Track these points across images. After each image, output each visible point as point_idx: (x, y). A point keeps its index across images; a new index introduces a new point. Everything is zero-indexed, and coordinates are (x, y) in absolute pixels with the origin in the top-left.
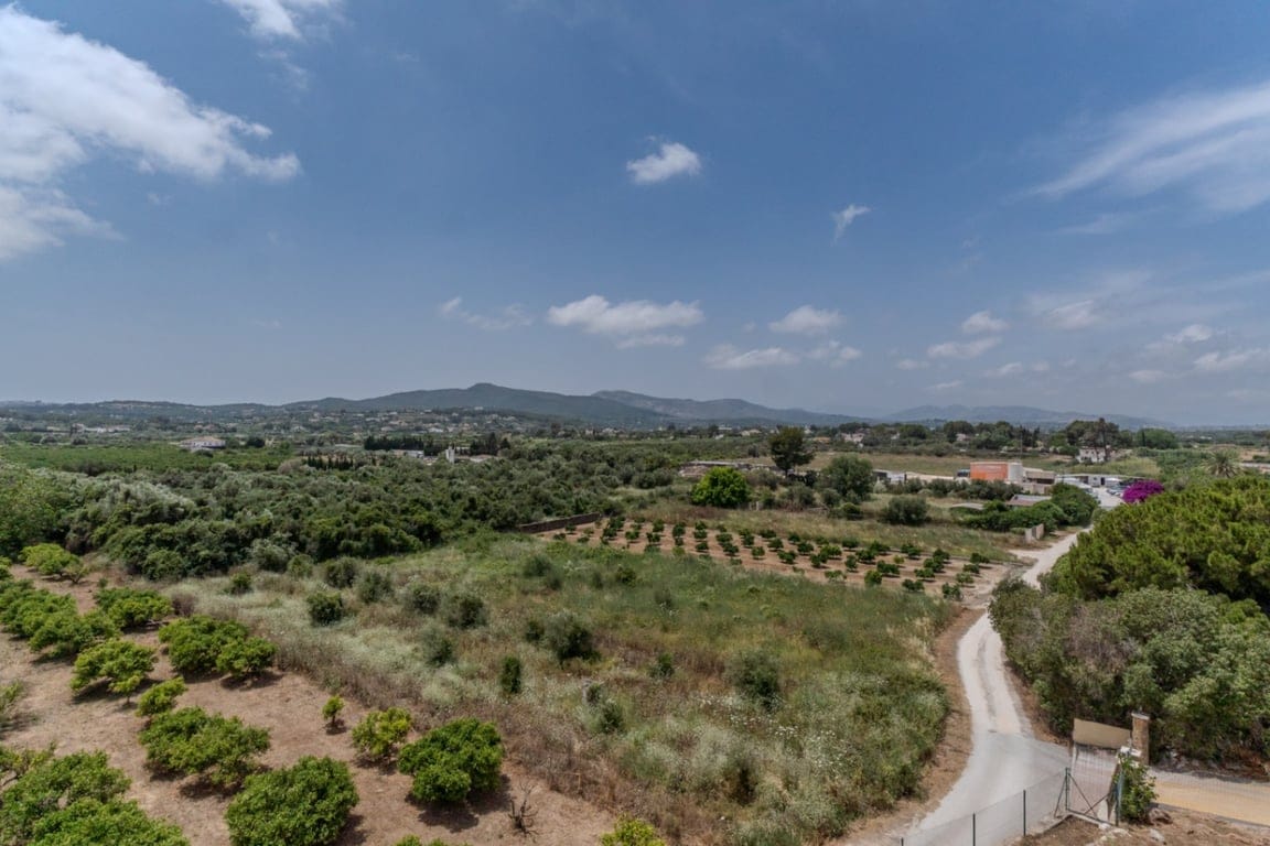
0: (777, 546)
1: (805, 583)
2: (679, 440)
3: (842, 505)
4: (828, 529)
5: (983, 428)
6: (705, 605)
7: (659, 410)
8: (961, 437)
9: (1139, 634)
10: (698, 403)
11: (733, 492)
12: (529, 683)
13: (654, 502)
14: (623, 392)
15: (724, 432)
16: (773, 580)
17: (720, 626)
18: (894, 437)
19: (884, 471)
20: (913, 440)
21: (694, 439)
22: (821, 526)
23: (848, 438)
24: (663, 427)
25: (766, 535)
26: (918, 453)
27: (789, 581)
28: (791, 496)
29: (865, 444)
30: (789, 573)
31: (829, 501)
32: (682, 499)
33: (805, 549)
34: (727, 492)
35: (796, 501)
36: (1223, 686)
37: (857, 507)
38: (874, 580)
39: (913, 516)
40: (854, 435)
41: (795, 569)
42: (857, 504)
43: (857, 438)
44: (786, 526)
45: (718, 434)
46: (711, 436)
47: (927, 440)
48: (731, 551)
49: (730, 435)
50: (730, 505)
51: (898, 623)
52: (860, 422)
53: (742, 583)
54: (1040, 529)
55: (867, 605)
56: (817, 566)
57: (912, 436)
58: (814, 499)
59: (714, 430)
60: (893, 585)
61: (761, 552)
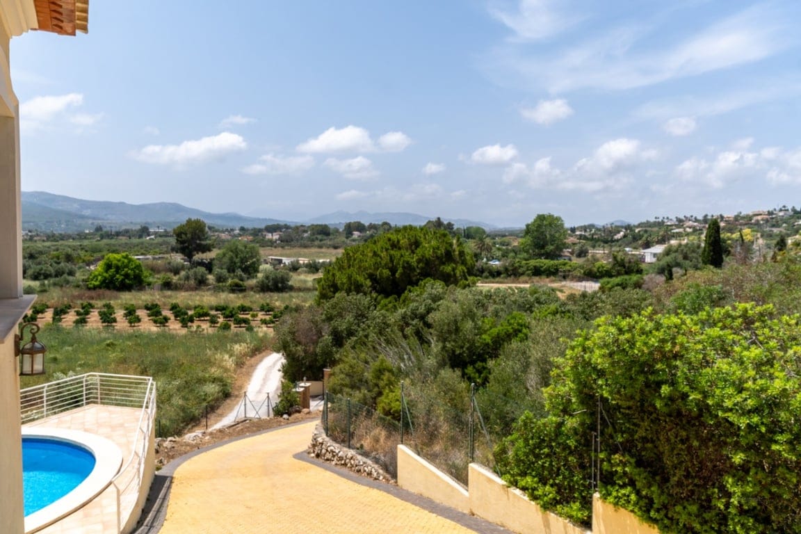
0: (156, 315)
2: (105, 241)
3: (230, 281)
5: (372, 227)
7: (87, 212)
8: (356, 234)
15: (155, 233)
18: (306, 235)
19: (280, 258)
20: (320, 237)
21: (123, 239)
23: (269, 236)
24: (89, 229)
25: (150, 307)
26: (320, 247)
28: (187, 278)
31: (220, 279)
32: (78, 286)
33: (180, 315)
37: (242, 283)
38: (224, 328)
39: (280, 285)
40: (274, 234)
42: (242, 280)
43: (276, 236)
44: (171, 301)
45: (149, 235)
46: (140, 237)
47: (330, 237)
48: (110, 322)
49: (161, 236)
50: (125, 288)
52: (282, 224)
53: (103, 341)
56: (183, 326)
57: (320, 234)
58: (207, 279)
59: (144, 231)
61: (139, 319)
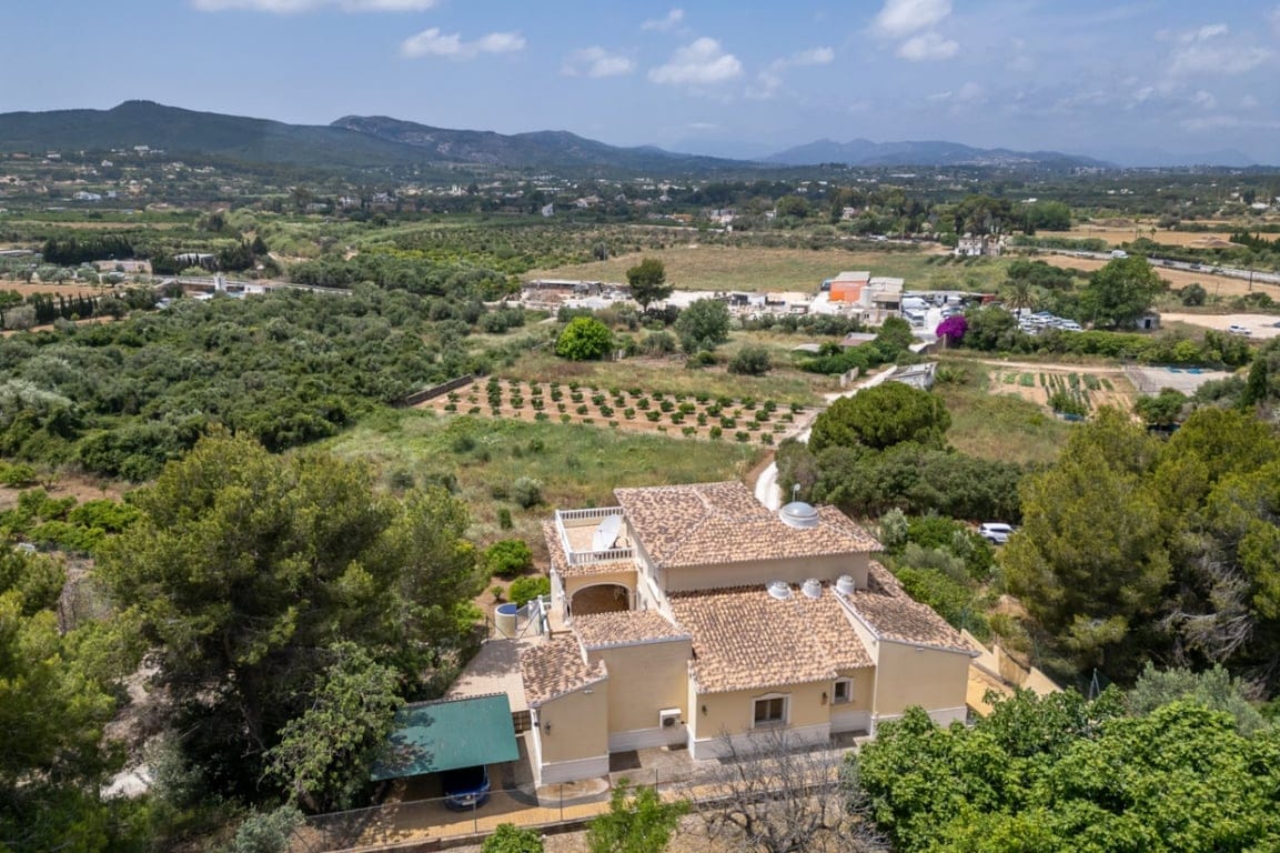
0: (644, 405)
1: (669, 441)
3: (699, 352)
4: (685, 382)
6: (601, 464)
9: (823, 468)
10: (503, 137)
11: (596, 345)
12: (516, 522)
13: (518, 356)
14: (385, 119)
16: (645, 440)
17: (616, 477)
18: (770, 215)
19: (744, 293)
20: (791, 220)
22: (681, 378)
25: (635, 393)
27: (656, 439)
28: (652, 340)
29: (735, 228)
30: (655, 432)
31: (688, 347)
32: (545, 350)
33: (666, 407)
34: (590, 346)
35: (657, 347)
36: (846, 489)
37: (711, 354)
38: (716, 433)
39: (758, 364)
40: (722, 210)
41: (660, 428)
42: (712, 349)
43: (725, 217)
44: (650, 382)
47: (807, 220)
48: (607, 413)
50: (593, 357)
51: (724, 466)
53: (622, 444)
54: (854, 372)
55: (708, 454)
56: (676, 422)
57: (791, 213)
58: (673, 343)
60: (728, 436)
61: (632, 412)
